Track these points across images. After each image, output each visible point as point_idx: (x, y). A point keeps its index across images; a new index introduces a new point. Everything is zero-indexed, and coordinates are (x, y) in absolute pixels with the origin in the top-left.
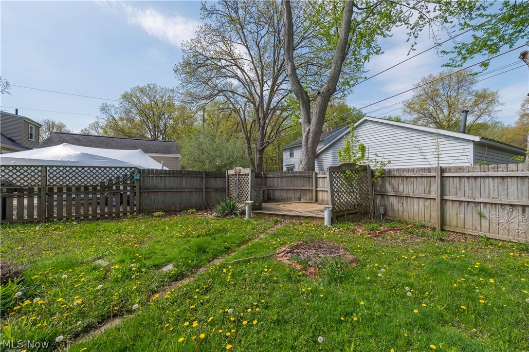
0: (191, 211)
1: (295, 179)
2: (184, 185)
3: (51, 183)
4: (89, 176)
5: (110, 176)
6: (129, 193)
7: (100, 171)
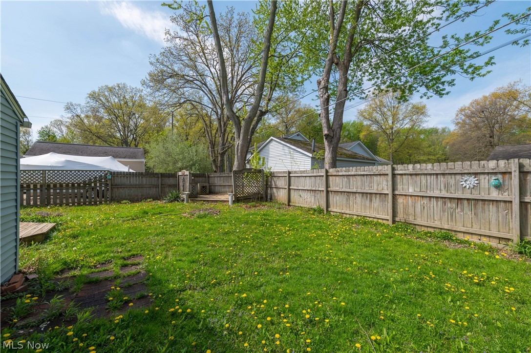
0: (149, 200)
2: (144, 182)
3: (49, 181)
4: (75, 176)
5: (90, 176)
6: (103, 188)
7: (83, 173)
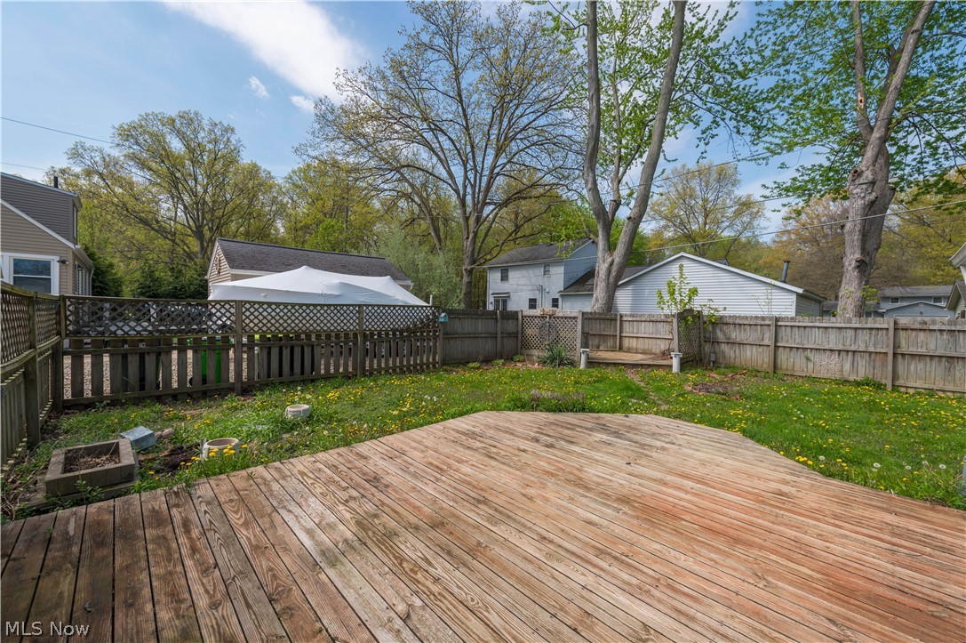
1: (594, 322)
